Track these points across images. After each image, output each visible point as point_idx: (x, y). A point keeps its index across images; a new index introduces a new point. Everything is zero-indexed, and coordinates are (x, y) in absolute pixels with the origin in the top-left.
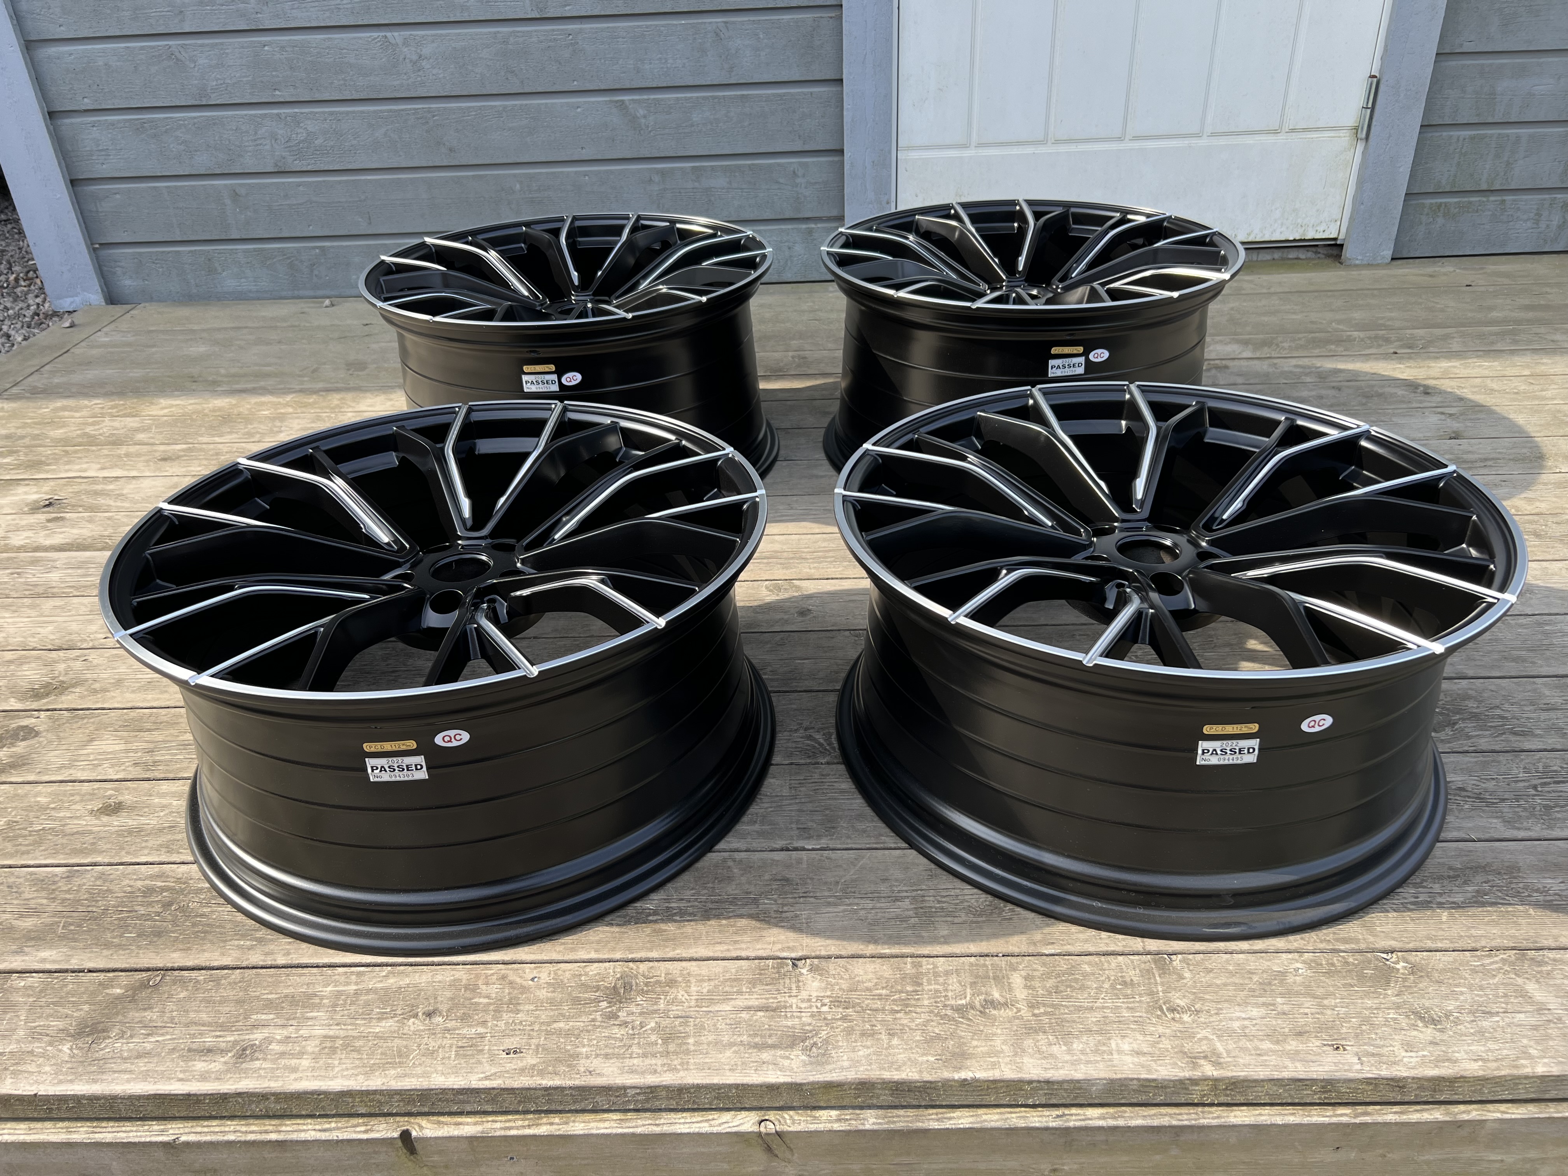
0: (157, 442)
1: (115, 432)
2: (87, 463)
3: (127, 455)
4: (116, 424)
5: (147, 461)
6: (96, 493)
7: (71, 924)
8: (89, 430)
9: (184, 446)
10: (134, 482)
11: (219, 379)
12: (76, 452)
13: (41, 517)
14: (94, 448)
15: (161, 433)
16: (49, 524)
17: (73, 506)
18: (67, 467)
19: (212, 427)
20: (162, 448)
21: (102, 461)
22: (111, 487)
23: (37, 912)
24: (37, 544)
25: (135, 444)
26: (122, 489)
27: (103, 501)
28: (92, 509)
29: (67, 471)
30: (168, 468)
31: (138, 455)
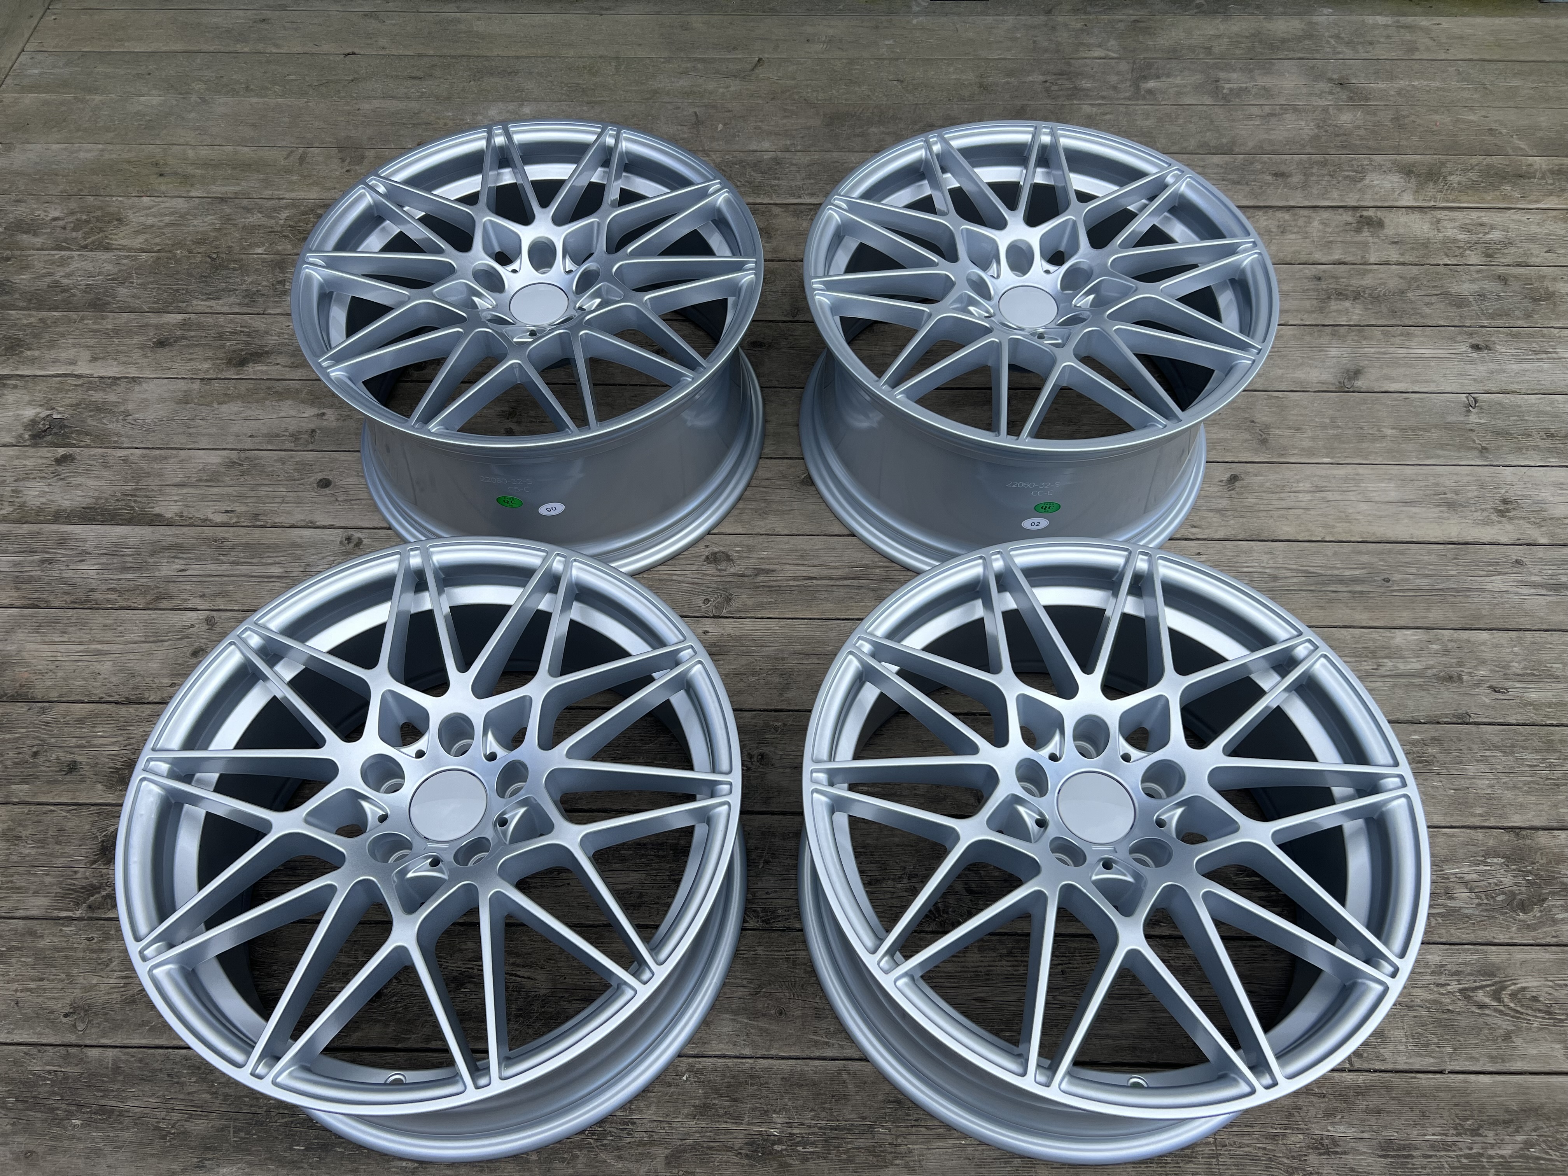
0: (145, 308)
1: (90, 281)
2: (74, 345)
3: (117, 332)
4: (89, 266)
5: (142, 347)
6: (100, 409)
7: (240, 1130)
8: (59, 273)
9: (180, 317)
10: (137, 388)
11: (190, 170)
12: (56, 322)
13: (47, 454)
14: (73, 315)
15: (144, 286)
16: (60, 468)
17: (79, 433)
18: (53, 354)
19: (204, 279)
20: (154, 319)
21: (91, 342)
22: (112, 398)
23: (203, 1111)
24: (54, 507)
25: (122, 310)
26: (125, 401)
27: (110, 426)
28: (102, 440)
29: (55, 361)
30: (169, 364)
31: (130, 333)
